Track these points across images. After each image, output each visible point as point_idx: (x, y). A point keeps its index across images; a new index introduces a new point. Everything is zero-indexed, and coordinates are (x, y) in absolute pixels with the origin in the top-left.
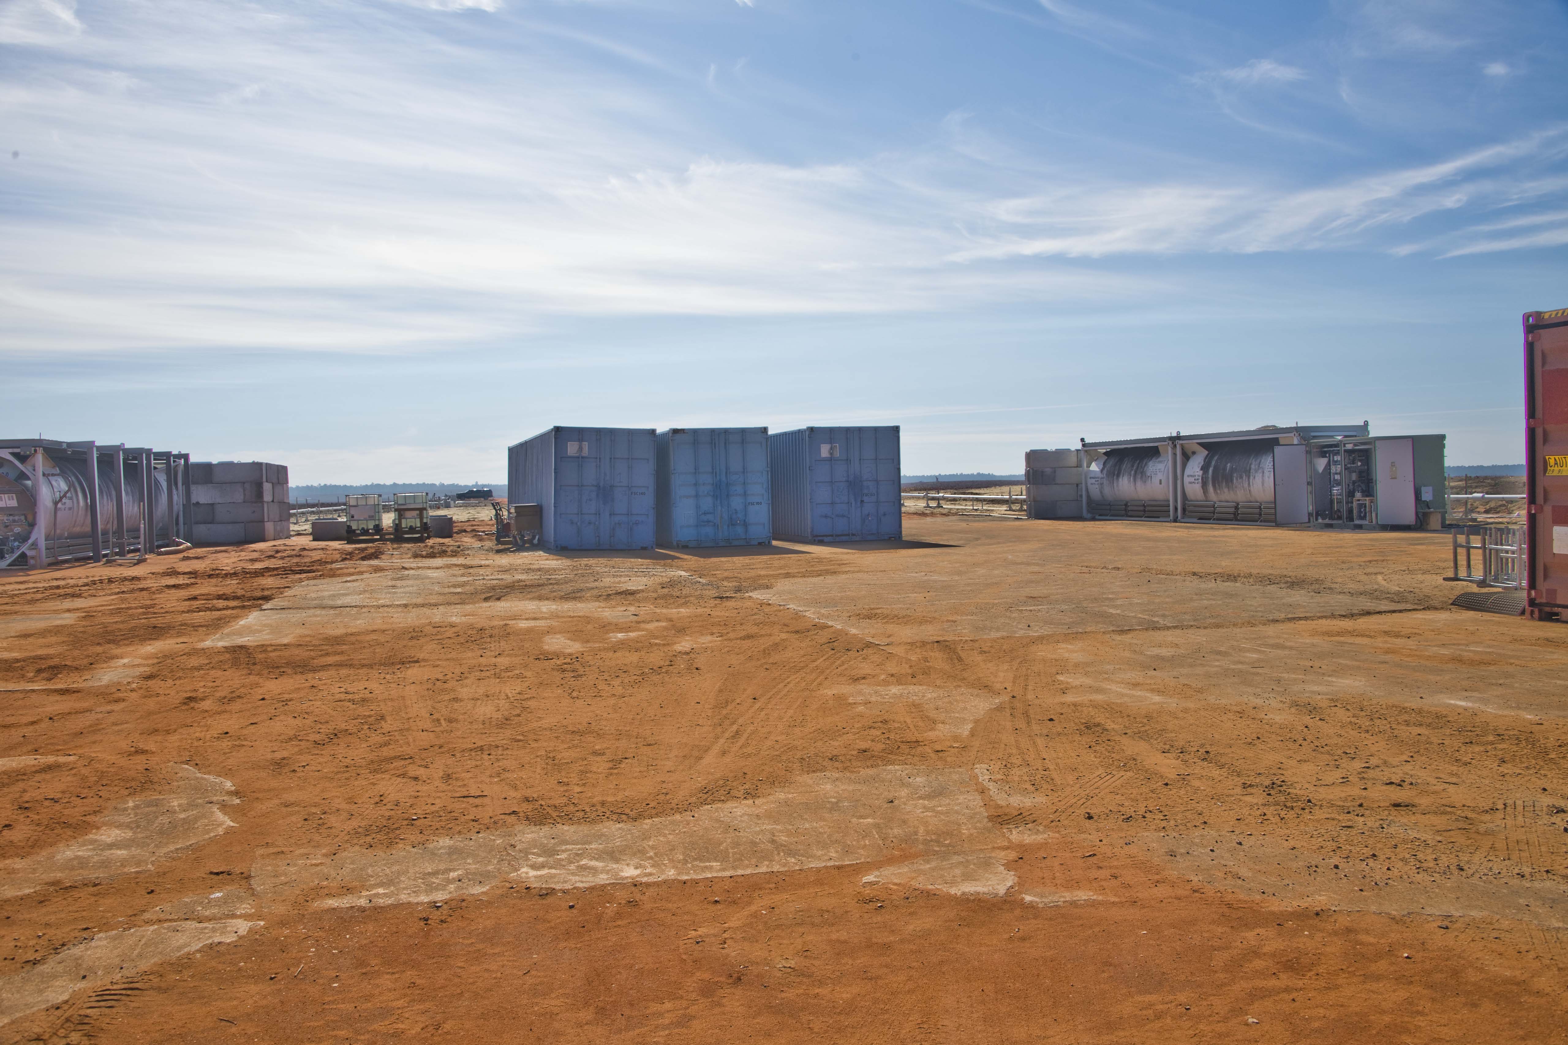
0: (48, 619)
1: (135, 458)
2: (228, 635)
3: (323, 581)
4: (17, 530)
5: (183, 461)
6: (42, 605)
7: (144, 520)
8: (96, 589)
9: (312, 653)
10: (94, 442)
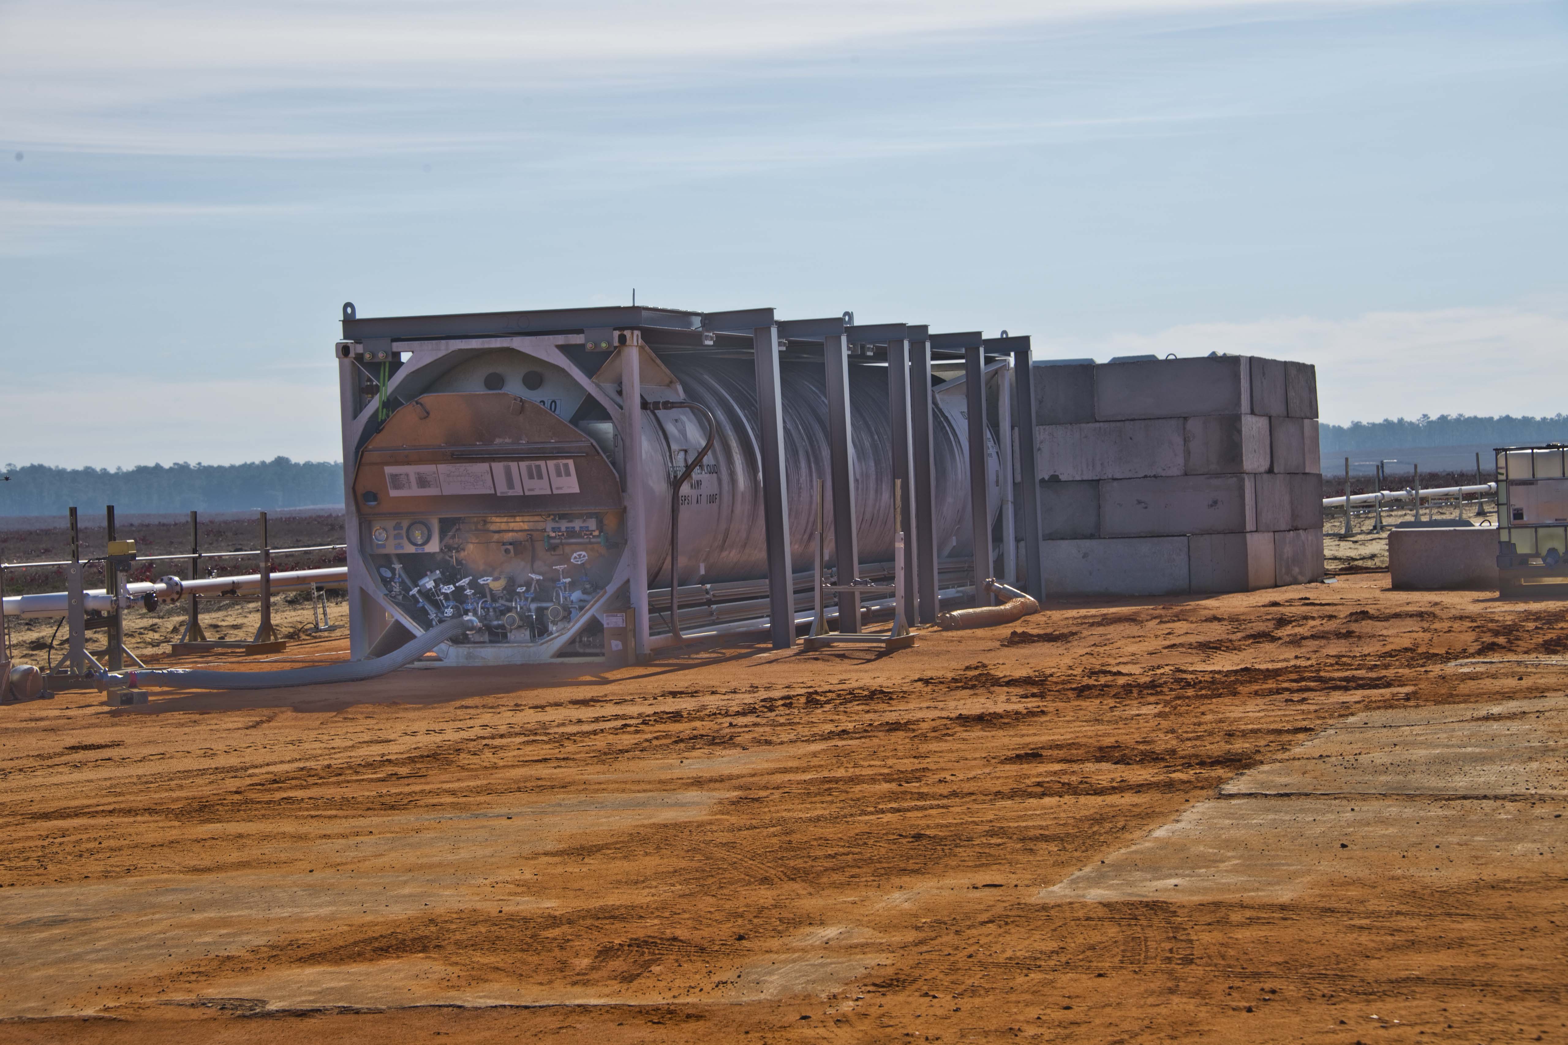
0: (643, 804)
1: (881, 355)
2: (1119, 868)
3: (1413, 715)
4: (579, 557)
5: (1012, 360)
6: (633, 765)
7: (906, 527)
8: (774, 724)
9: (1364, 938)
10: (770, 311)
